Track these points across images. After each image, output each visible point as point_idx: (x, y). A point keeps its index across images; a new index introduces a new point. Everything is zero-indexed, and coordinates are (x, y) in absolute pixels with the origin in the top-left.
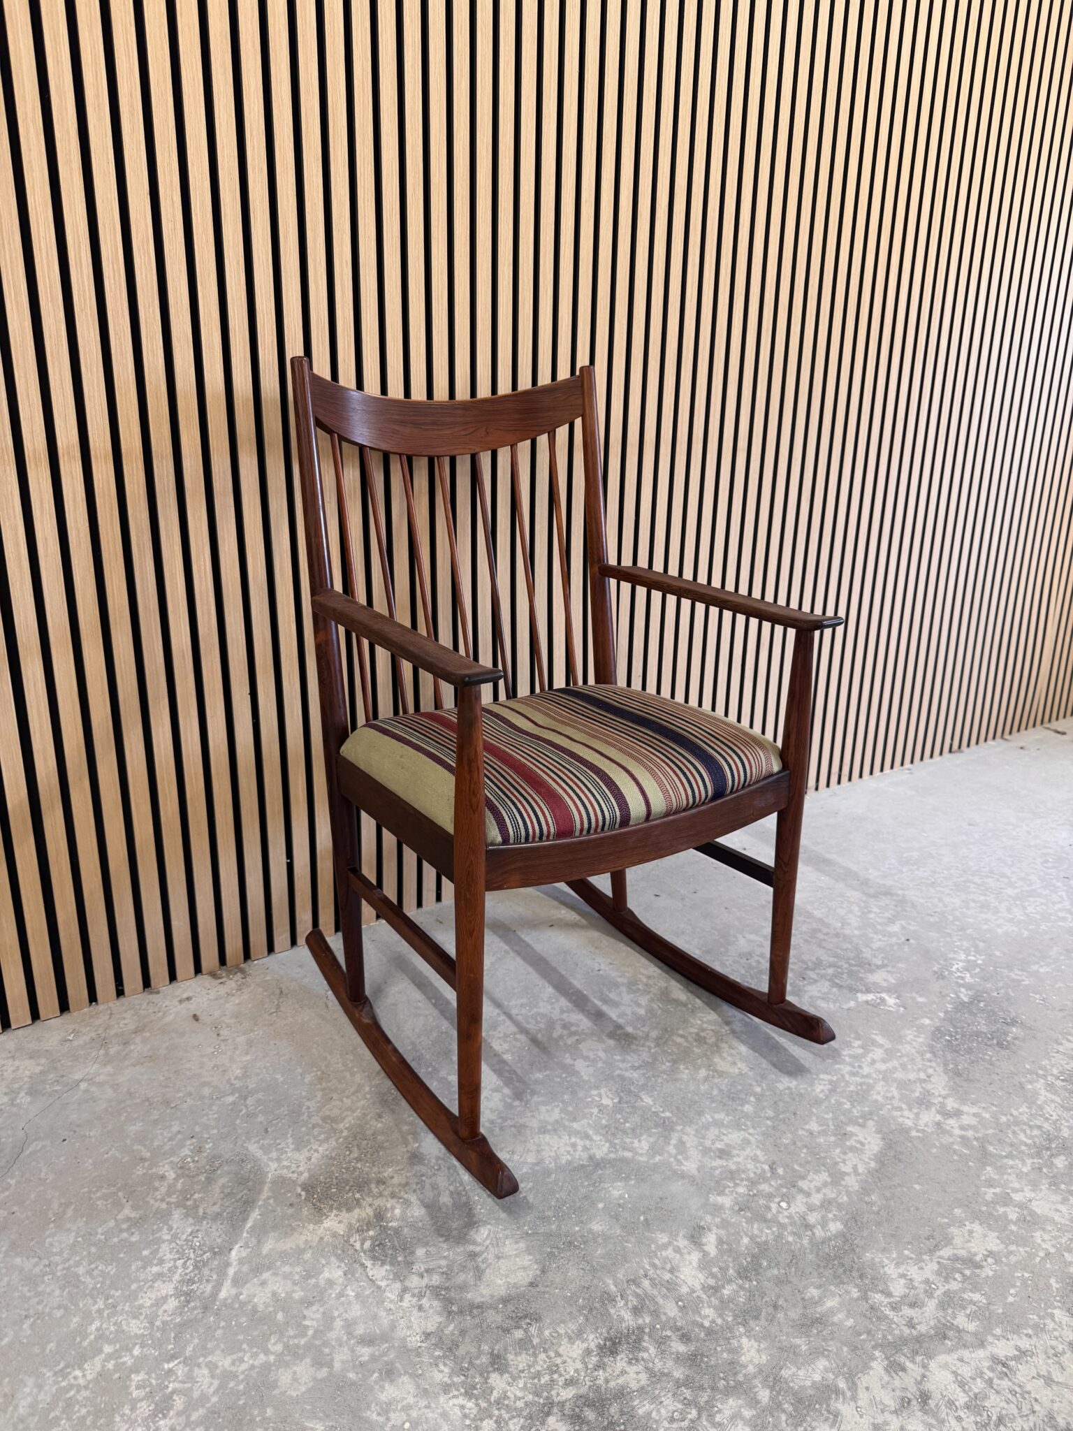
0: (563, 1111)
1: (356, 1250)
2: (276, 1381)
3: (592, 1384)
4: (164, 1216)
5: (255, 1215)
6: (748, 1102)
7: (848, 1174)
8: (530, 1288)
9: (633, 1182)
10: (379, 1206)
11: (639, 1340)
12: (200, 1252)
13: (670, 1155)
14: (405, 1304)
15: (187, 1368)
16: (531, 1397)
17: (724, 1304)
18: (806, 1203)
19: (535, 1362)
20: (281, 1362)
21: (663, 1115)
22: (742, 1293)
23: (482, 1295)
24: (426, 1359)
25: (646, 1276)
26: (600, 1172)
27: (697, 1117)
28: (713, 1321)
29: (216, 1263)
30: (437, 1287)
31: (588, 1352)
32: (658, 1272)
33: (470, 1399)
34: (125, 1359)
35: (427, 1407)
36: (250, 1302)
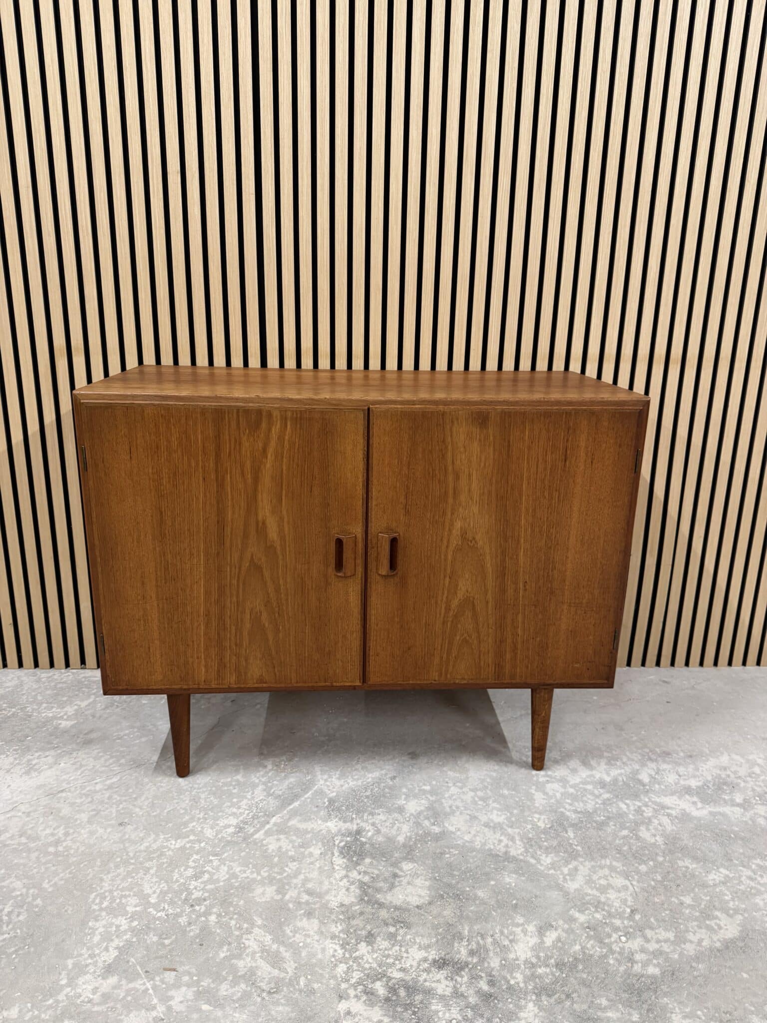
0: (507, 819)
1: (335, 844)
2: (254, 889)
3: (415, 977)
4: (254, 786)
5: (296, 804)
6: (645, 864)
7: (691, 942)
8: (416, 909)
9: (523, 878)
10: (362, 826)
11: (462, 969)
12: (259, 811)
13: (562, 873)
14: (341, 884)
15: (219, 863)
16: (375, 965)
17: (533, 976)
18: (641, 945)
19: (391, 949)
20: (262, 883)
21: (575, 847)
22: (550, 977)
23: (385, 899)
24: (333, 917)
25: (492, 936)
26: (506, 863)
27: (600, 858)
28: (518, 983)
29: (263, 819)
30: (364, 883)
31: (425, 960)
32: (502, 937)
33: (342, 949)
34: (196, 846)
35: (318, 941)
36: (267, 846)
